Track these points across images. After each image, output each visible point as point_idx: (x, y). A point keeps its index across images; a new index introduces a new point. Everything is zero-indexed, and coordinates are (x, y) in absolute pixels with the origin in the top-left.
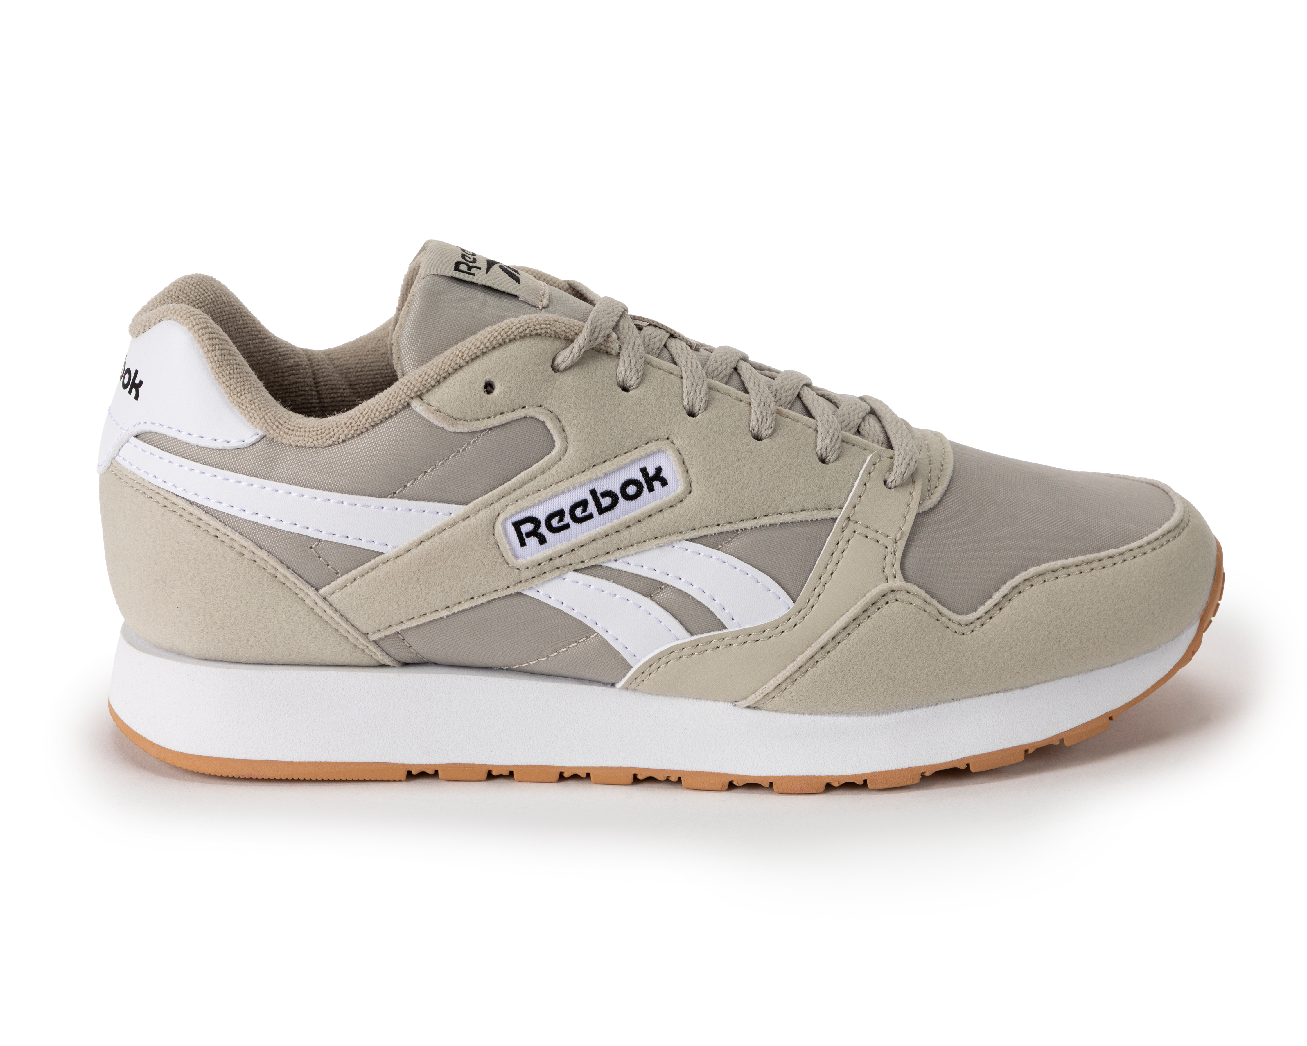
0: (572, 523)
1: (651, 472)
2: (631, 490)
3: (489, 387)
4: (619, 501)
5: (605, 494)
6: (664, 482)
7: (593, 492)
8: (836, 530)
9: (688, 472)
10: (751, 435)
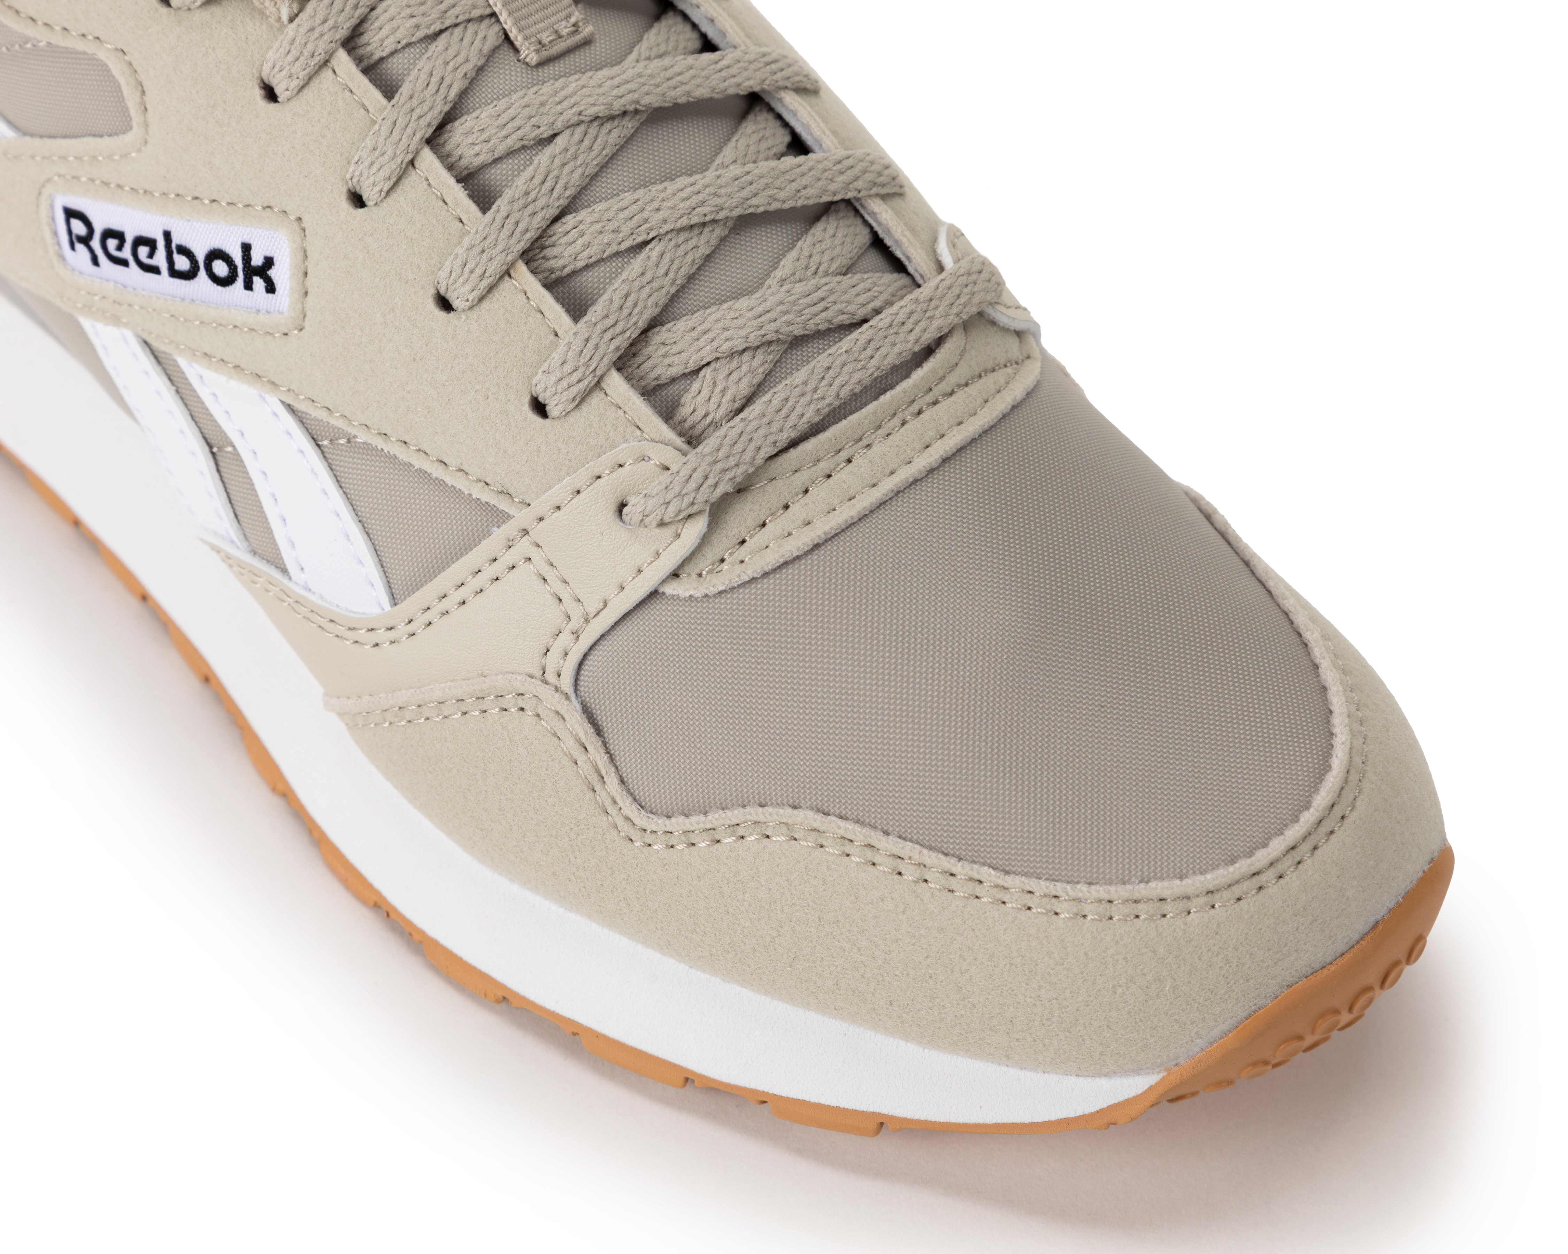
0: (133, 264)
1: (257, 260)
2: (220, 268)
4: (199, 274)
5: (184, 251)
6: (271, 288)
7: (167, 235)
8: (500, 534)
9: (306, 293)
10: (432, 291)
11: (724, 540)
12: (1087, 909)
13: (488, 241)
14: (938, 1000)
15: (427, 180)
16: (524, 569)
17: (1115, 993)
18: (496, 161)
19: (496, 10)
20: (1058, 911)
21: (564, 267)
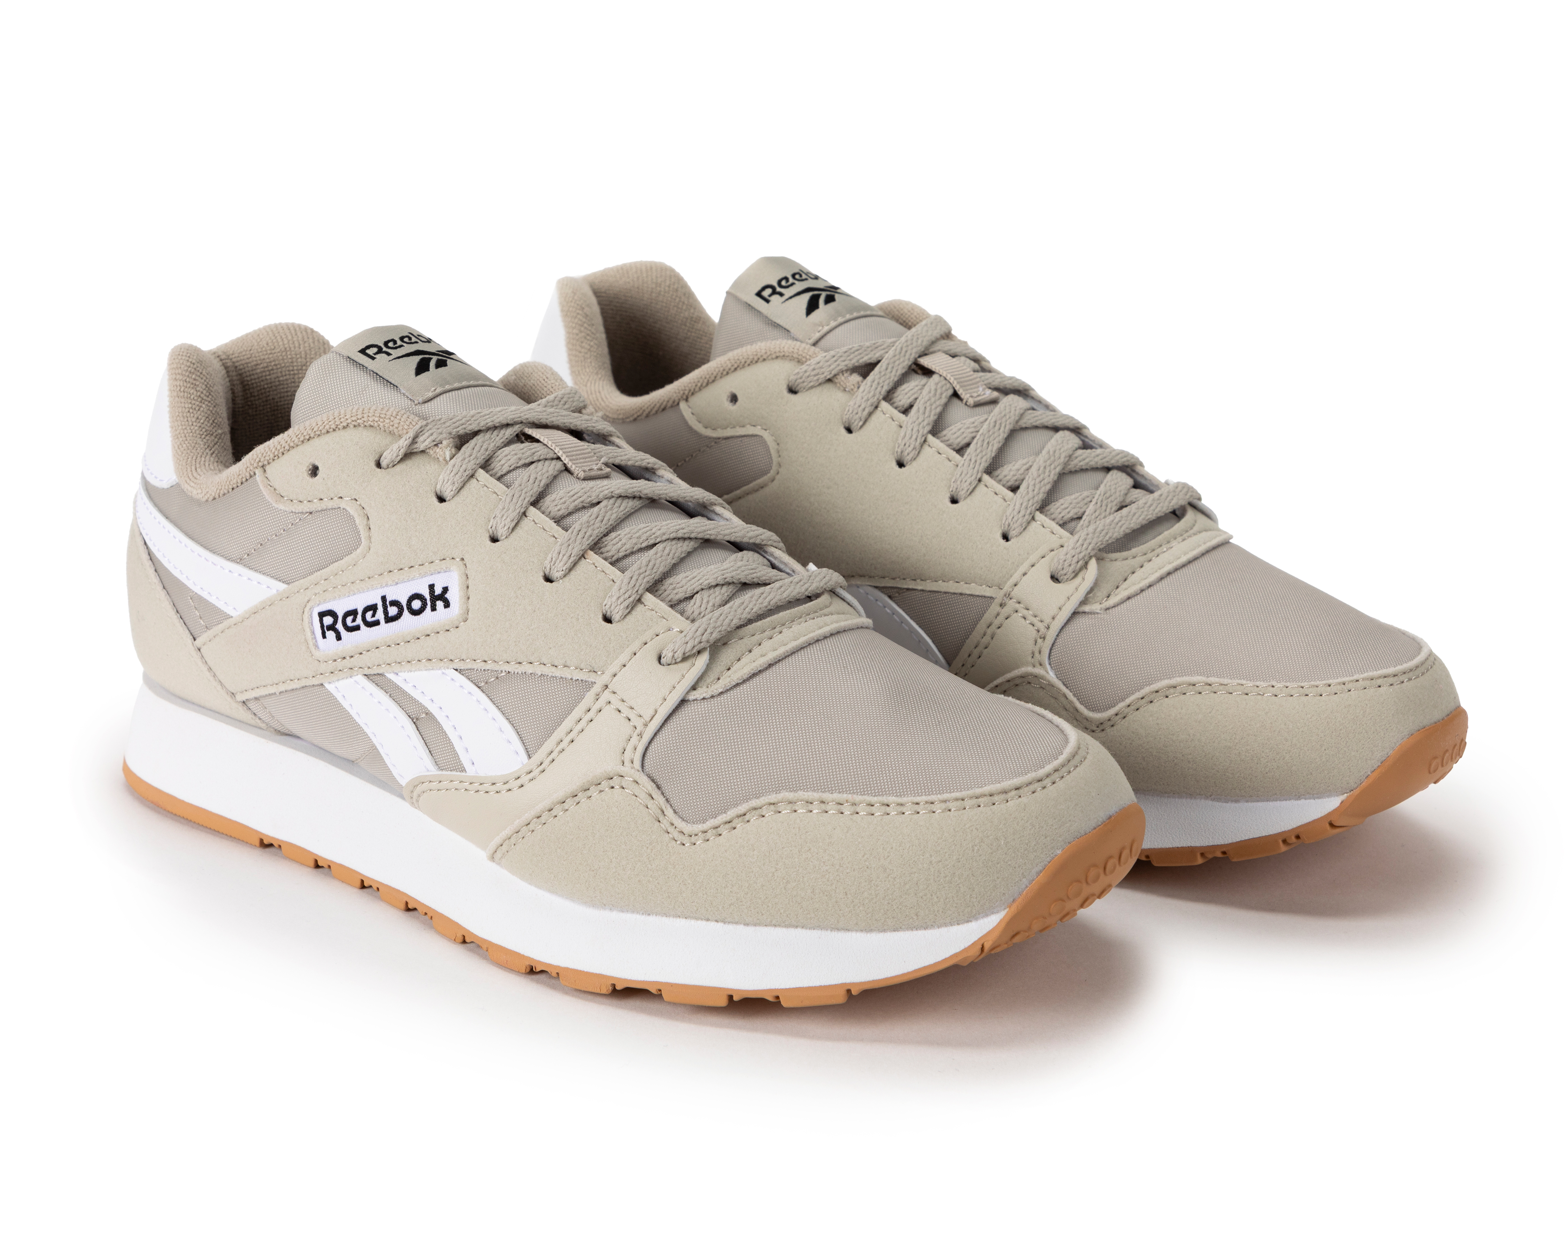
0: (362, 626)
1: (438, 591)
2: (416, 604)
3: (314, 471)
4: (404, 613)
5: (395, 603)
6: (447, 605)
7: (384, 598)
8: (590, 696)
9: (469, 598)
10: (542, 574)
11: (719, 667)
12: (950, 805)
13: (571, 541)
14: (873, 882)
15: (534, 521)
16: (607, 710)
17: (973, 850)
18: (570, 514)
19: (559, 454)
20: (934, 810)
21: (613, 556)
